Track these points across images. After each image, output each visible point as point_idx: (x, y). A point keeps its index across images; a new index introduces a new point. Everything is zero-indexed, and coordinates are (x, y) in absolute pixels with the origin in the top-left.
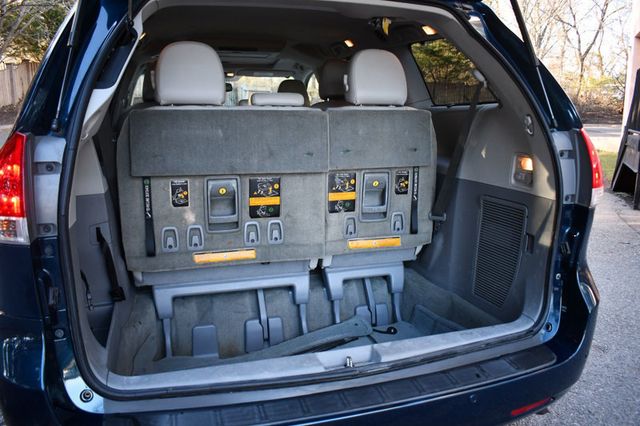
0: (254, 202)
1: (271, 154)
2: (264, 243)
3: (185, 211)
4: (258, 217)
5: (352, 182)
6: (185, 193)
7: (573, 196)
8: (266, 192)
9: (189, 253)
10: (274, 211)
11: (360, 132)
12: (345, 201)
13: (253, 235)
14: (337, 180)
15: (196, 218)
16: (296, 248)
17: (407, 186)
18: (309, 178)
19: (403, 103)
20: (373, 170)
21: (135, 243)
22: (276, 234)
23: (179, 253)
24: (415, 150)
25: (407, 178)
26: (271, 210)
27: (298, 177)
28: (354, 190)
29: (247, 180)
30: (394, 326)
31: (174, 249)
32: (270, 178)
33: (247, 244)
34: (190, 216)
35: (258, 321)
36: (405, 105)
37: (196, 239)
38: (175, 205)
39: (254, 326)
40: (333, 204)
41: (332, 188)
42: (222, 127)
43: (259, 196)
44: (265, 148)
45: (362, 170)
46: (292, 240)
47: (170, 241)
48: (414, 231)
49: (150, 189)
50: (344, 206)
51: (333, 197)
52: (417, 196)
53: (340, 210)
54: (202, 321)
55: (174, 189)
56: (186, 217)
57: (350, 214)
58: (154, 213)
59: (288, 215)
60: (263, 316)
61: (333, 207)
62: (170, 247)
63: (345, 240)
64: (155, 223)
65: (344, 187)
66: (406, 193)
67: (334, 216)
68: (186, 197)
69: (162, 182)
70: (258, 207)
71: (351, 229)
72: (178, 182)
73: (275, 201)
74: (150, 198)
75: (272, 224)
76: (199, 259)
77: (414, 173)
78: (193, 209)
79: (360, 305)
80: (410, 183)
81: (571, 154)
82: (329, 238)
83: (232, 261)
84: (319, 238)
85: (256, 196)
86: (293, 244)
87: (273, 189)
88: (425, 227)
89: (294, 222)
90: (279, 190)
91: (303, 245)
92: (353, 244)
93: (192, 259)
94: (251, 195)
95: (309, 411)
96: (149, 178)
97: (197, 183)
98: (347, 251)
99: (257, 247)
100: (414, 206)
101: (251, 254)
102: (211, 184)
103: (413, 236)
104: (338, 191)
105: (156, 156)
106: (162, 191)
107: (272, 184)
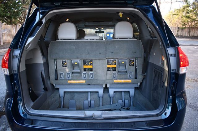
0: (85, 67)
1: (89, 53)
2: (88, 79)
3: (66, 68)
4: (86, 71)
5: (115, 62)
6: (66, 64)
7: (175, 70)
8: (88, 64)
9: (67, 80)
10: (91, 70)
11: (117, 47)
12: (113, 68)
13: (84, 76)
14: (110, 61)
15: (69, 70)
16: (97, 81)
17: (133, 64)
18: (101, 60)
19: (132, 38)
20: (121, 59)
21: (52, 76)
22: (91, 76)
23: (64, 80)
24: (135, 52)
25: (133, 61)
26: (90, 69)
27: (98, 60)
28: (116, 64)
29: (83, 61)
30: (130, 107)
31: (63, 79)
32: (89, 60)
33: (83, 78)
34: (67, 70)
35: (87, 101)
36: (133, 38)
37: (68, 76)
38: (63, 67)
39: (86, 102)
40: (108, 68)
41: (108, 63)
42: (74, 45)
43: (86, 65)
44: (87, 51)
45: (118, 58)
46: (96, 78)
47: (62, 76)
48: (136, 78)
49: (56, 62)
50: (112, 69)
51: (109, 66)
52: (137, 67)
53: (111, 70)
54: (72, 99)
55: (63, 62)
56: (66, 70)
57: (114, 72)
58: (58, 69)
59: (95, 71)
60: (89, 100)
61: (108, 69)
62: (62, 78)
63: (113, 79)
64: (58, 71)
65: (112, 63)
66: (133, 66)
67: (109, 72)
68: (66, 65)
69: (60, 60)
70: (86, 68)
71: (115, 76)
72: (64, 60)
73: (91, 67)
74: (56, 64)
75: (90, 73)
76: (70, 82)
77: (136, 59)
78: (68, 68)
79: (120, 100)
80: (134, 63)
81: (175, 55)
82: (107, 79)
83: (78, 83)
84: (104, 78)
85: (85, 65)
86: (96, 80)
87: (90, 63)
88: (140, 77)
89: (97, 73)
90: (92, 64)
91: (99, 80)
92: (115, 81)
93: (67, 81)
94: (84, 65)
95: (75, 127)
96: (56, 59)
97: (69, 61)
98: (113, 83)
99: (86, 79)
100: (136, 70)
101: (84, 82)
102: (73, 61)
103: (136, 79)
104: (110, 64)
105: (57, 53)
106: (59, 63)
107: (90, 62)
